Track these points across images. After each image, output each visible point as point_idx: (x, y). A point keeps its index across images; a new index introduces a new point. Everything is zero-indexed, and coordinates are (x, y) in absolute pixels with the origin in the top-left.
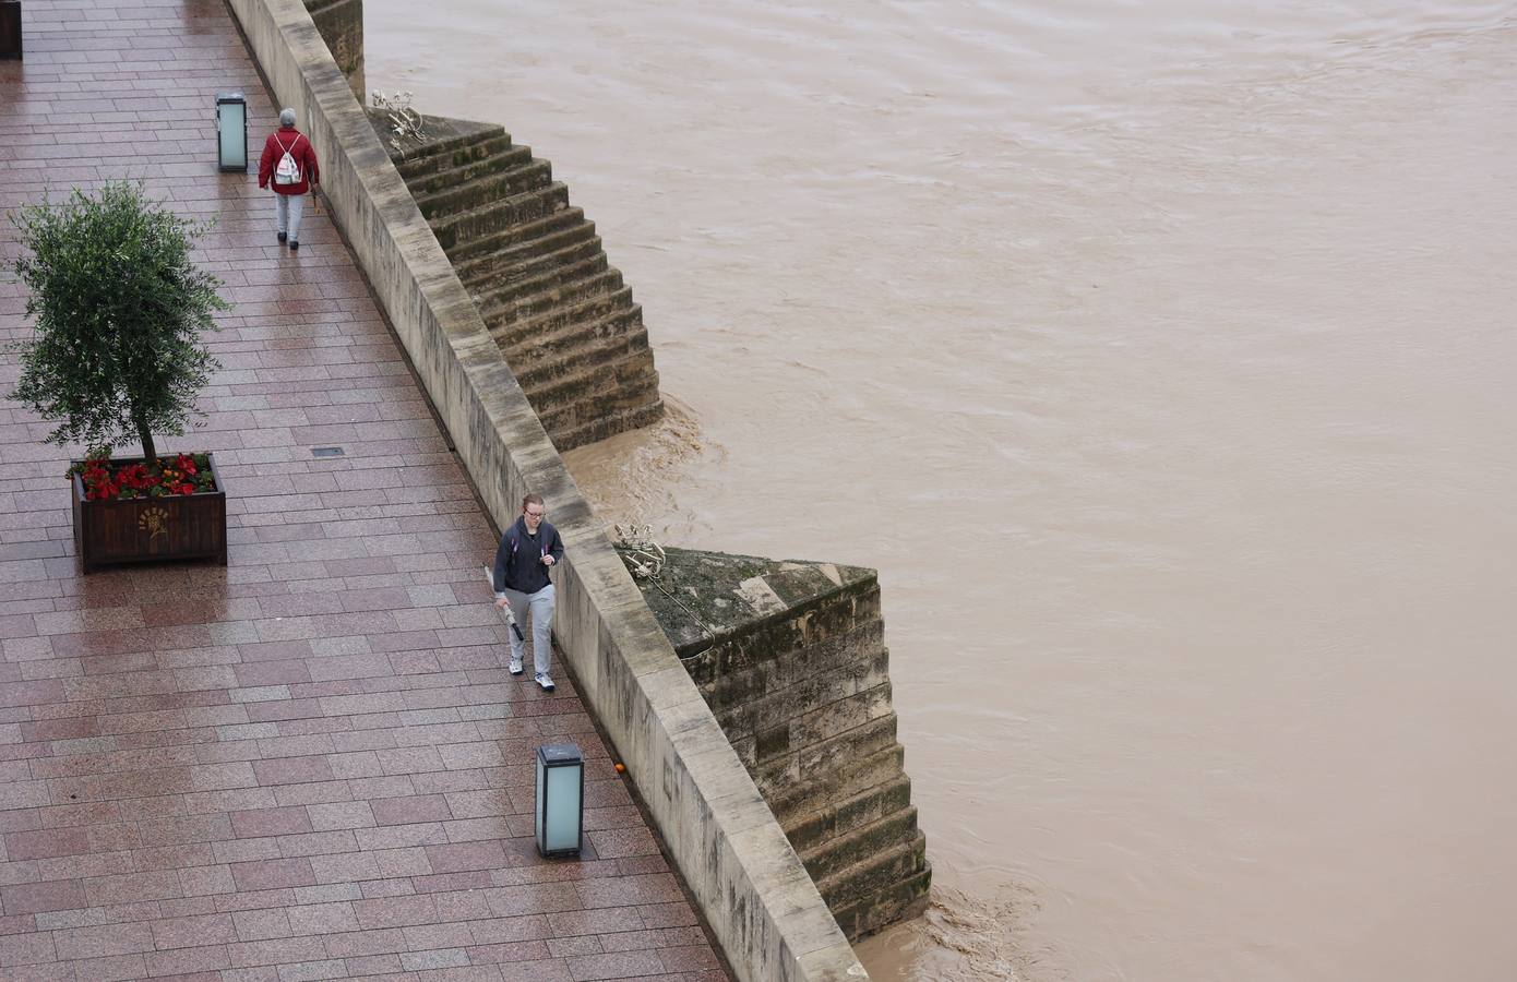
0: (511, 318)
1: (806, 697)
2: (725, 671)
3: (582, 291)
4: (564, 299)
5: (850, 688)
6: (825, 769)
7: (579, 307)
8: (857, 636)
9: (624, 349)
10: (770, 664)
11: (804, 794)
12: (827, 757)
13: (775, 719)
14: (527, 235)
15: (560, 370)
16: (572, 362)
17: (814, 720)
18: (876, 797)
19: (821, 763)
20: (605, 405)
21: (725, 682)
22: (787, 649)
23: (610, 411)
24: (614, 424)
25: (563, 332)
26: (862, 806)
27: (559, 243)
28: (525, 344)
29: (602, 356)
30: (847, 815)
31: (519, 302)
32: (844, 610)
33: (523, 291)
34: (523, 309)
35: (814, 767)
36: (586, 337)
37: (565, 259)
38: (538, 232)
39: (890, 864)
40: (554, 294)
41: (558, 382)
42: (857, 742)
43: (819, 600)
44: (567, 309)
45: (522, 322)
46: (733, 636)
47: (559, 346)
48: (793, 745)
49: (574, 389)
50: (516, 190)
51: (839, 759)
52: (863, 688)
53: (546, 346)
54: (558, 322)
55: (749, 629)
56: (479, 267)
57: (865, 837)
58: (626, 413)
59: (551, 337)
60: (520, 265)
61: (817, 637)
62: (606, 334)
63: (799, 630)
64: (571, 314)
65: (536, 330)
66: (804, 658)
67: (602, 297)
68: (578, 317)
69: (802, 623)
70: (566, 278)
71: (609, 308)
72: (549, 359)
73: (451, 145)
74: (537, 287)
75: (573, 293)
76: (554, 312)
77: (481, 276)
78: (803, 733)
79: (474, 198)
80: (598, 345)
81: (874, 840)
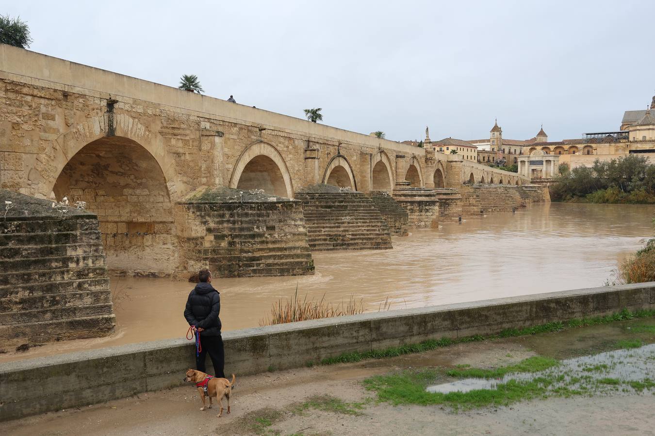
0: (357, 223)
1: (280, 221)
2: (258, 210)
3: (374, 222)
4: (370, 222)
5: (293, 223)
6: (285, 238)
7: (373, 225)
8: (295, 212)
9: (383, 234)
10: (271, 212)
11: (279, 241)
12: (285, 235)
13: (271, 224)
14: (364, 210)
15: (367, 235)
16: (370, 234)
17: (282, 226)
18: (299, 247)
19: (284, 236)
20: (378, 244)
21: (258, 212)
22: (276, 210)
23: (379, 245)
24: (379, 247)
25: (369, 228)
26: (295, 248)
27: (371, 213)
28: (360, 228)
29: (377, 234)
30: (290, 248)
31: (359, 220)
32: (291, 206)
33: (361, 219)
34: (360, 222)
35: (282, 236)
36: (374, 230)
37: (372, 216)
38: (367, 210)
39: (302, 262)
40: (368, 221)
41: (366, 237)
42: (294, 234)
43: (284, 202)
44: (370, 224)
45: (359, 224)
46: (261, 203)
47: (368, 230)
48: (276, 230)
49: (370, 239)
50: (363, 202)
51: (289, 237)
52: (296, 224)
53: (365, 230)
54: (368, 226)
55: (266, 203)
56: (352, 213)
57: (295, 255)
58: (383, 246)
59: (366, 228)
60: (361, 215)
61: (284, 210)
62: (379, 230)
63: (278, 207)
64: (371, 225)
65: (363, 226)
66: (280, 213)
67: (379, 224)
68: (373, 226)
69: (280, 205)
70: (371, 219)
71: (381, 227)
72: (365, 232)
73: (351, 193)
74: (364, 219)
75: (372, 222)
76: (367, 224)
77: (351, 214)
78: (279, 229)
79: (354, 202)
80: (378, 232)
81: (298, 256)
